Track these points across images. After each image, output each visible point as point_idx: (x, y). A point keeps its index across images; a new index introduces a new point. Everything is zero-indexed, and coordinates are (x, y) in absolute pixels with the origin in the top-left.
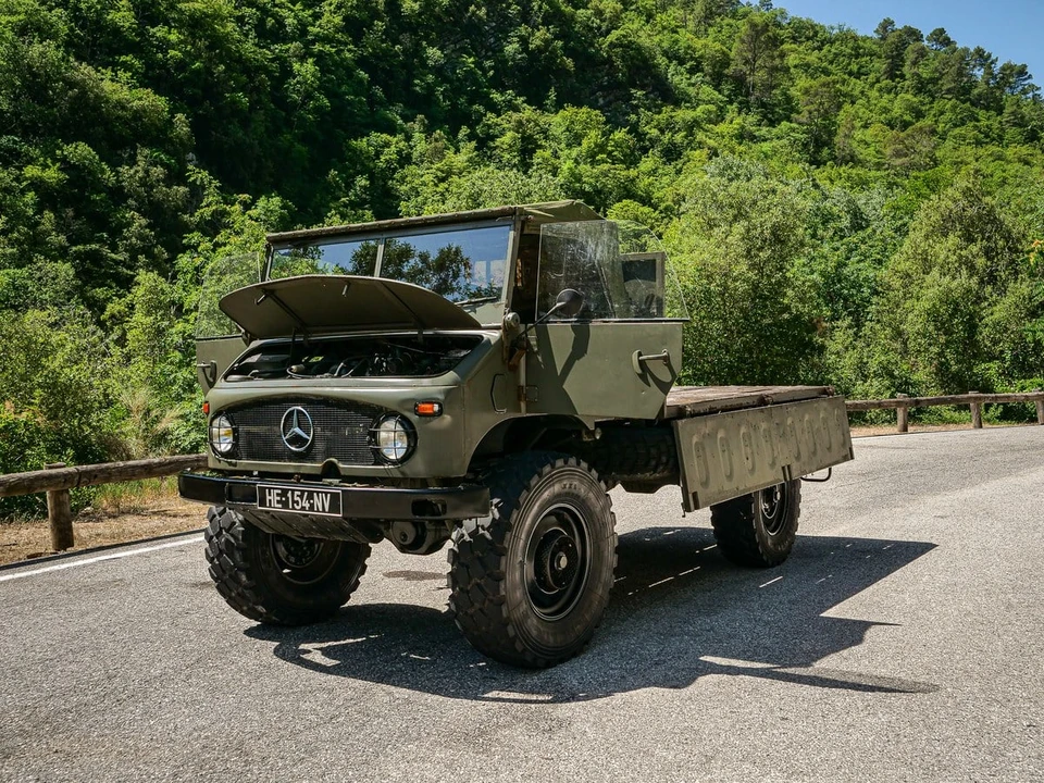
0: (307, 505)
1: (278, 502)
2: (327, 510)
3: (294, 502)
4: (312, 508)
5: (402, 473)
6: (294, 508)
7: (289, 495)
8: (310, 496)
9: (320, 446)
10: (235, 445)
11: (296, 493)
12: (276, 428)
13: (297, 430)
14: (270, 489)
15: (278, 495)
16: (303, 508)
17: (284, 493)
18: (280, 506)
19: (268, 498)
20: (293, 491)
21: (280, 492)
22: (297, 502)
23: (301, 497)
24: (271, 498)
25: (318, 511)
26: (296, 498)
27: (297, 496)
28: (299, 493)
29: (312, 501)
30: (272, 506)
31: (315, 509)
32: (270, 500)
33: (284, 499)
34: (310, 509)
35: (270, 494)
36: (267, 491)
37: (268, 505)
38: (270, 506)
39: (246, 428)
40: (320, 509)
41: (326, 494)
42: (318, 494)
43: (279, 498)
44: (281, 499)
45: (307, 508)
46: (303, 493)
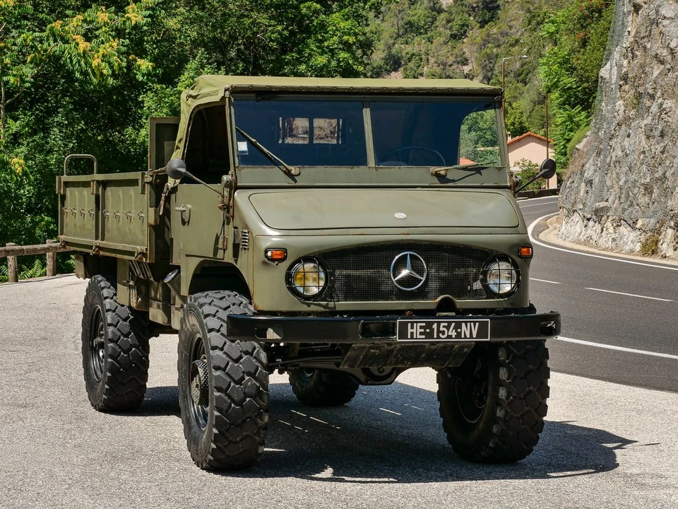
0: (454, 334)
1: (421, 334)
2: (474, 336)
3: (439, 331)
4: (459, 335)
5: (510, 304)
6: (438, 337)
7: (435, 326)
8: (458, 326)
9: (433, 285)
10: (325, 288)
11: (442, 324)
12: (385, 271)
14: (412, 323)
15: (421, 327)
16: (450, 336)
17: (429, 325)
18: (424, 337)
19: (410, 330)
20: (439, 324)
21: (424, 324)
22: (443, 333)
23: (448, 328)
24: (414, 330)
25: (465, 337)
26: (442, 329)
27: (444, 327)
28: (446, 324)
29: (459, 330)
30: (415, 337)
31: (463, 336)
32: (412, 333)
33: (428, 330)
34: (456, 337)
35: (412, 328)
36: (409, 324)
37: (409, 337)
38: (412, 338)
39: (344, 272)
40: (468, 336)
41: (475, 323)
42: (466, 323)
43: (423, 330)
44: (425, 330)
45: (454, 337)
46: (450, 323)
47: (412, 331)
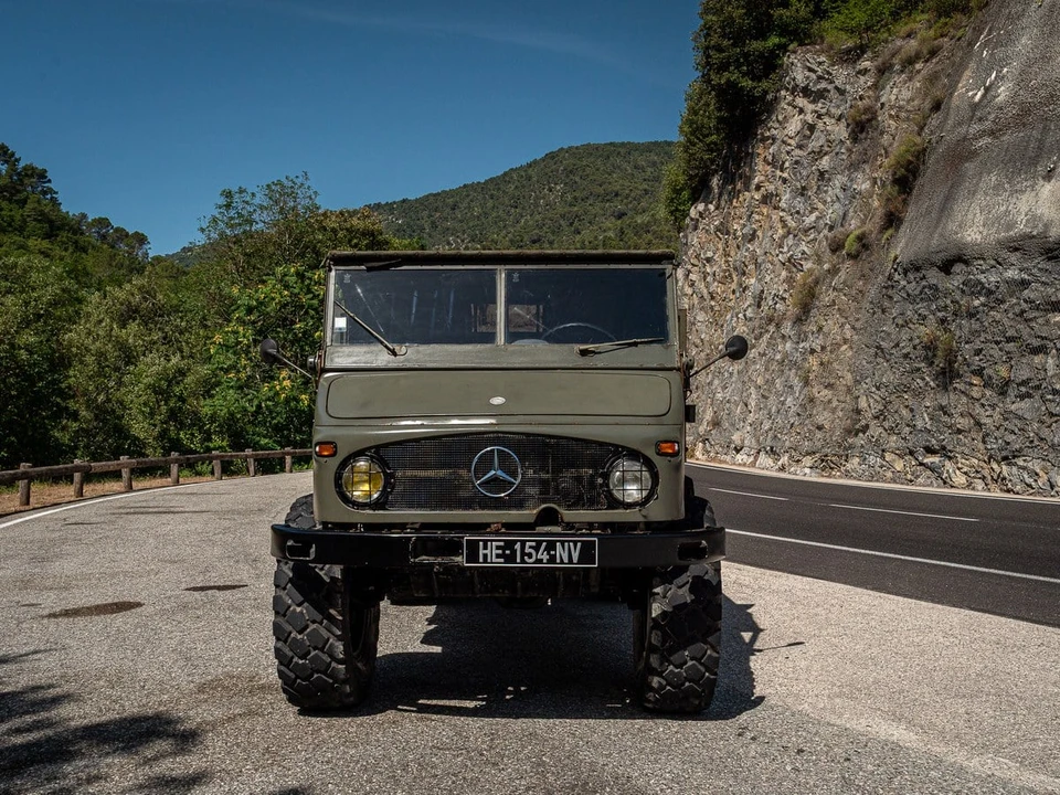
0: (545, 557)
1: (498, 556)
2: (575, 560)
3: (523, 554)
4: (552, 559)
5: (645, 516)
6: (523, 561)
7: (518, 546)
8: (551, 546)
9: (531, 490)
10: (384, 493)
11: (529, 544)
12: (463, 472)
13: (499, 473)
14: (485, 542)
15: (498, 548)
16: (540, 561)
17: (510, 545)
18: (502, 560)
19: (481, 552)
20: (523, 543)
21: (502, 544)
22: (530, 556)
23: (537, 549)
24: (488, 552)
25: (562, 562)
26: (527, 550)
27: (530, 547)
28: (534, 544)
29: (552, 553)
30: (489, 560)
31: (558, 561)
32: (485, 556)
33: (508, 552)
34: (549, 562)
35: (485, 548)
36: (481, 543)
37: (481, 560)
38: (485, 561)
39: (409, 473)
40: (566, 560)
41: (575, 543)
42: (563, 543)
43: (500, 552)
44: (504, 552)
45: (545, 561)
46: (539, 543)
47: (485, 552)
